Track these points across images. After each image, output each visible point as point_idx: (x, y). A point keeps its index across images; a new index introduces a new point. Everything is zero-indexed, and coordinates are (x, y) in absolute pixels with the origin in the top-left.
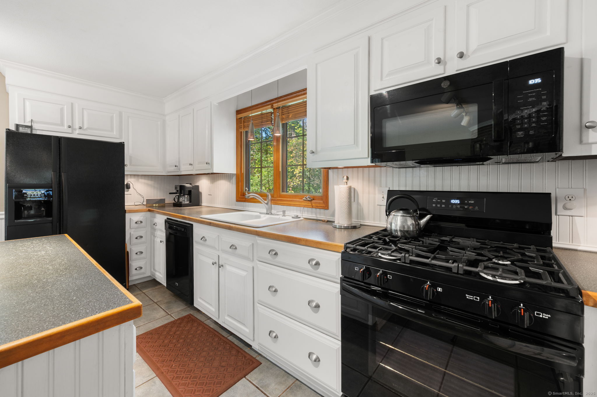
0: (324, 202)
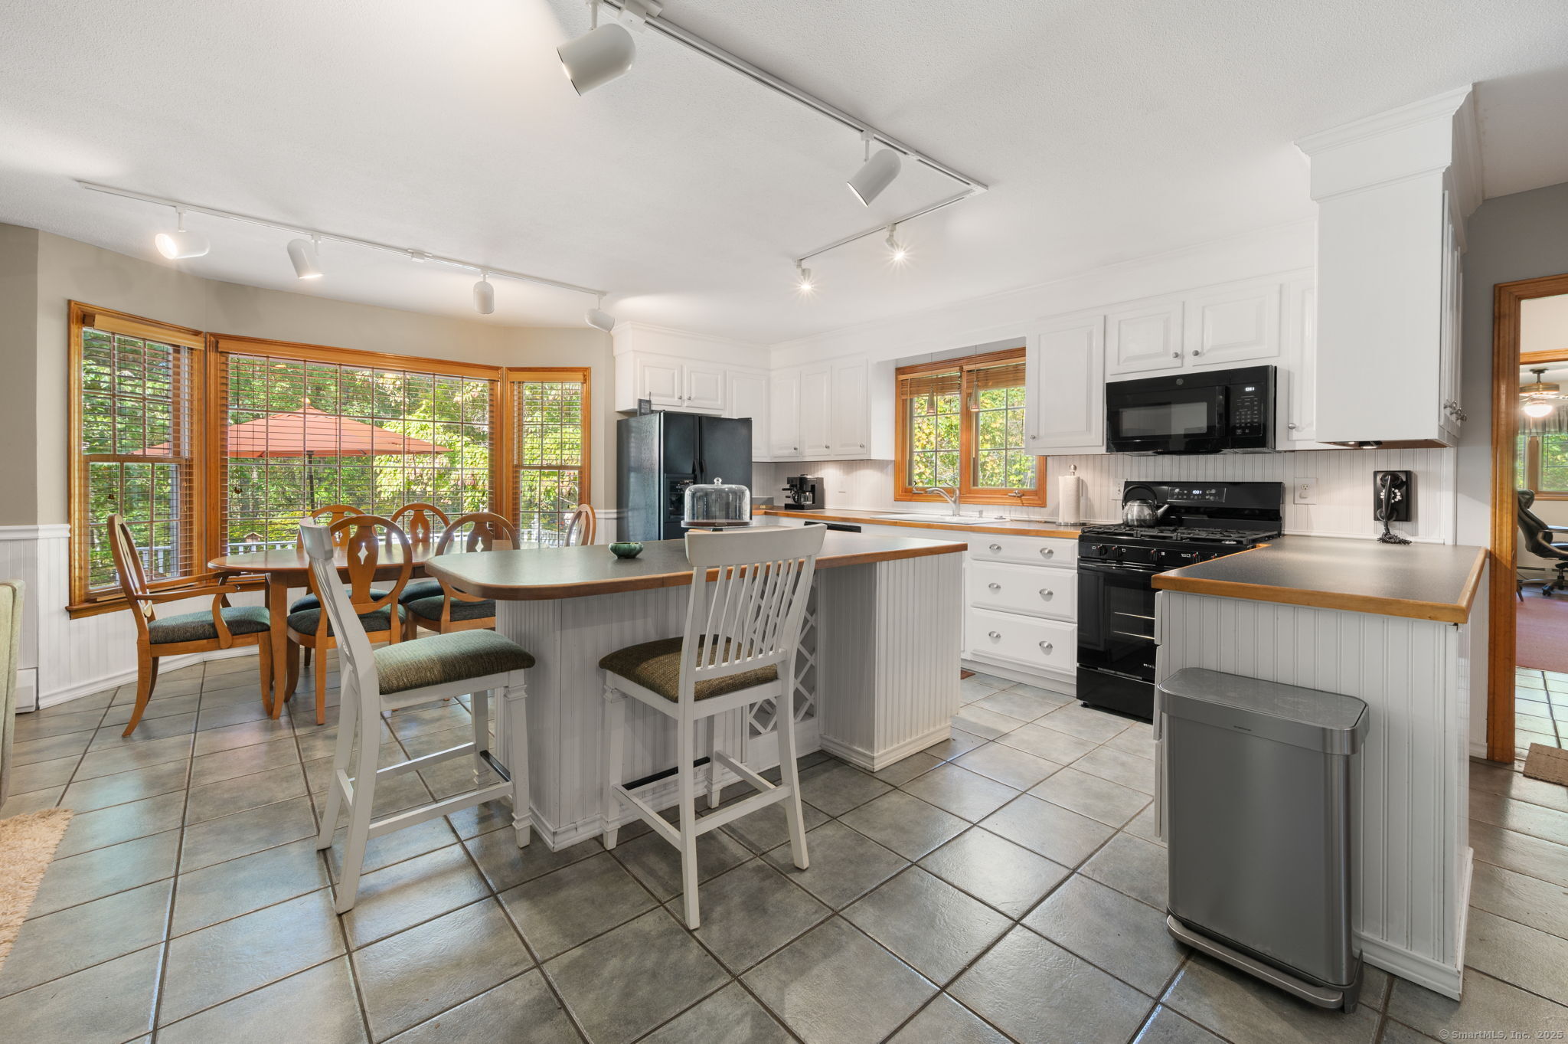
0: (1039, 498)
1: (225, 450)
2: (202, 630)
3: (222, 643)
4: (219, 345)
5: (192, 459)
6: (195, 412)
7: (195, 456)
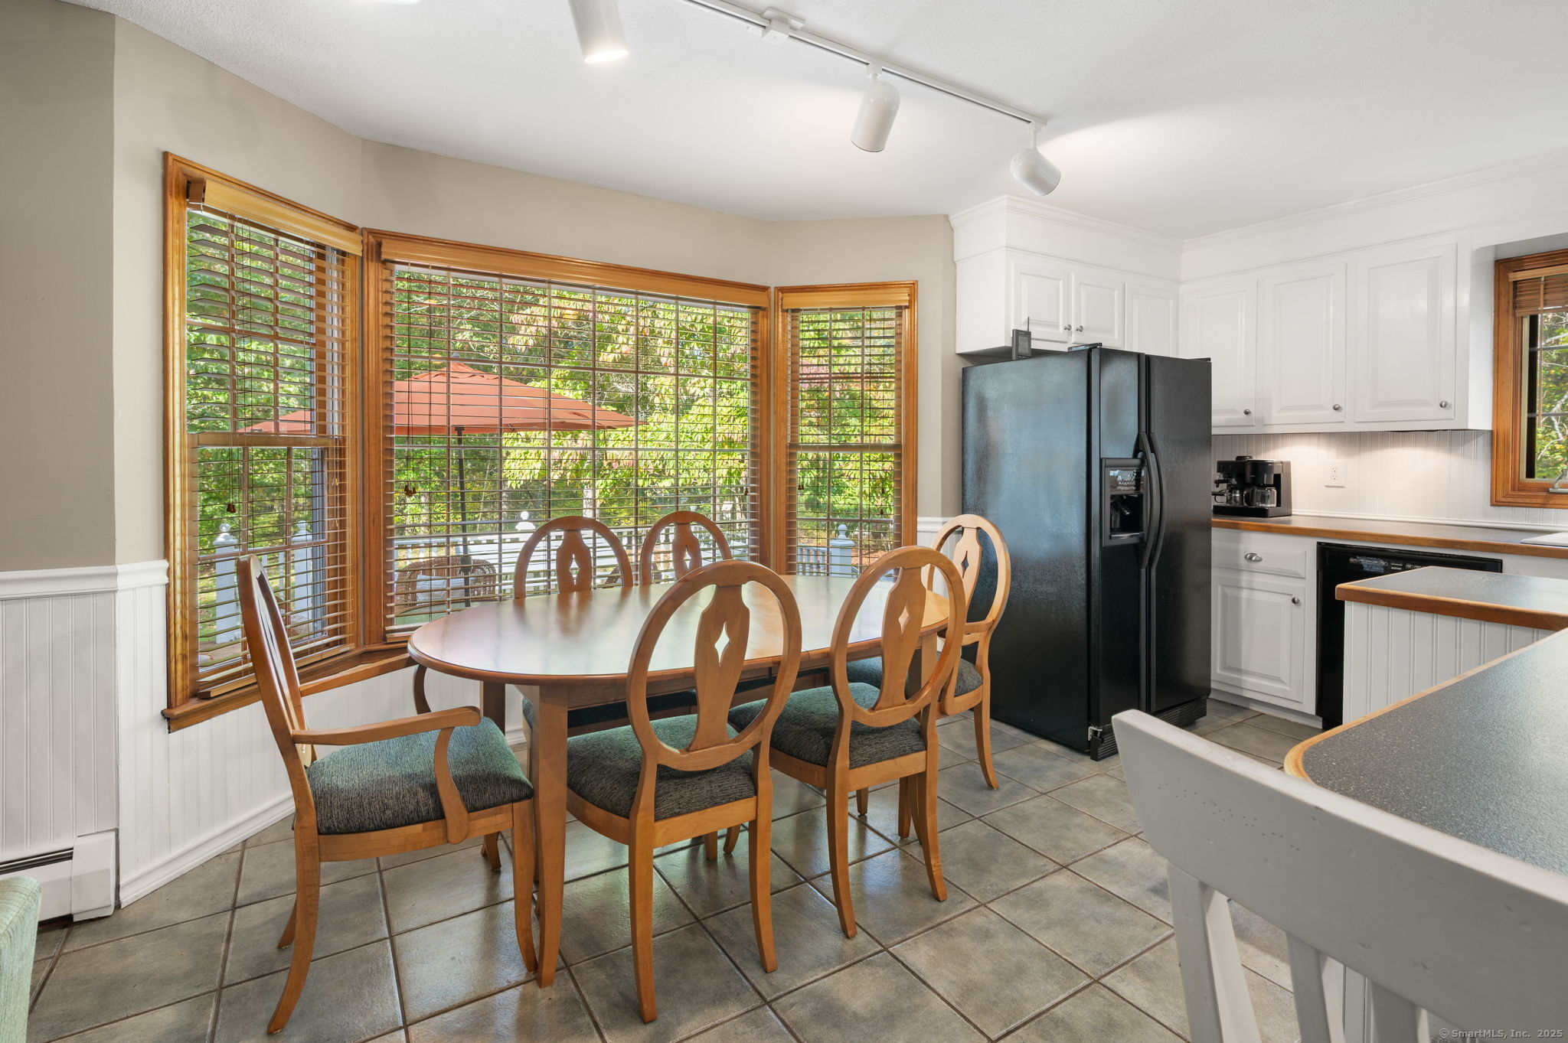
1: (389, 424)
2: (413, 802)
3: (452, 832)
4: (383, 249)
5: (344, 439)
6: (348, 362)
7: (348, 434)
